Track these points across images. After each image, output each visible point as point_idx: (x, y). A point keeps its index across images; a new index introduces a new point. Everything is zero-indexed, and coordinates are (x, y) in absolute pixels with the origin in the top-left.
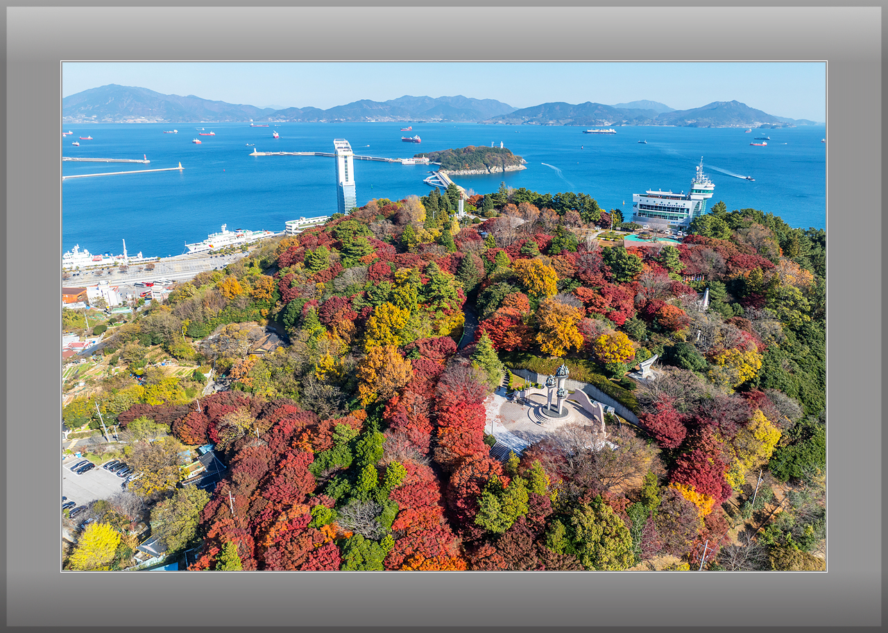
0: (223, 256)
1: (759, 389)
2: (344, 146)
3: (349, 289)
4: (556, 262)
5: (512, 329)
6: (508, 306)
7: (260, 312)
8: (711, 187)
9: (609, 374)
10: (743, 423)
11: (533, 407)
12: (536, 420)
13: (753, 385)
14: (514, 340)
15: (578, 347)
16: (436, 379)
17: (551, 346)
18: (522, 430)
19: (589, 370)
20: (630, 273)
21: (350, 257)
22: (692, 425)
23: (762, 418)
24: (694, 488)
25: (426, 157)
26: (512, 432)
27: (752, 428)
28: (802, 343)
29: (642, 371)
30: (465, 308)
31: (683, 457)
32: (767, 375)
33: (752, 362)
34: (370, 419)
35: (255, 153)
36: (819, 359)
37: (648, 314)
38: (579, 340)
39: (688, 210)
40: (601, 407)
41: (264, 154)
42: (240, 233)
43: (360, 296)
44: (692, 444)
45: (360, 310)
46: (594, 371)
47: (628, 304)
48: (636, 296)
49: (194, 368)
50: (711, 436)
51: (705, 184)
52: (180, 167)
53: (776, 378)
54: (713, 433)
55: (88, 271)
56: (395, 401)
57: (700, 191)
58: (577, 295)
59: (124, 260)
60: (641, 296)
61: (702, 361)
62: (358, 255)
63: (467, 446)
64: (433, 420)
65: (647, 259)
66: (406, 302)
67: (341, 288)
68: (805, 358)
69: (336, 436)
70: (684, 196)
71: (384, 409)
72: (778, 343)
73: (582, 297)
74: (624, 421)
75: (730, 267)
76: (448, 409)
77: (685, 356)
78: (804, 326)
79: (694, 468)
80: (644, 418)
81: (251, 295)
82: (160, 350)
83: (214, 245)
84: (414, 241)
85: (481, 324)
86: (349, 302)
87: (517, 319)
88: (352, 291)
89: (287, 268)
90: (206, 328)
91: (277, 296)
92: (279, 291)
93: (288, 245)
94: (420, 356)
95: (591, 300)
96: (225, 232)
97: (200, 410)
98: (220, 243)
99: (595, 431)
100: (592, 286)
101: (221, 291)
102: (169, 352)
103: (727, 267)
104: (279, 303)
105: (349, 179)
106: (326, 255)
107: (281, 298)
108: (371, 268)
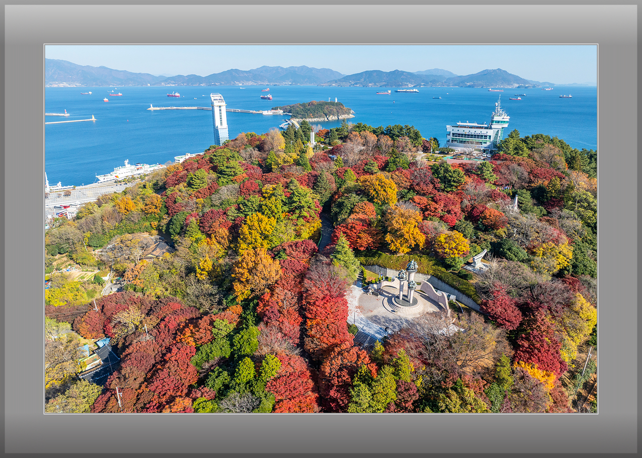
0: (126, 184)
1: (572, 275)
2: (218, 98)
3: (224, 203)
4: (394, 176)
5: (364, 232)
6: (358, 213)
7: (151, 224)
8: (507, 118)
9: (448, 267)
10: (569, 304)
11: (387, 296)
12: (390, 309)
13: (566, 272)
14: (366, 240)
15: (421, 245)
16: (302, 276)
17: (398, 245)
18: (380, 316)
19: (431, 263)
20: (455, 184)
21: (224, 178)
22: (525, 309)
23: (583, 300)
24: (536, 366)
25: (280, 109)
26: (370, 318)
27: (577, 309)
29: (475, 263)
30: (321, 215)
31: (522, 337)
32: (578, 263)
33: (565, 253)
34: (245, 313)
35: (152, 108)
37: (472, 216)
38: (422, 239)
39: (490, 137)
40: (445, 295)
41: (158, 109)
42: (139, 166)
43: (233, 208)
44: (529, 325)
45: (234, 220)
46: (435, 264)
47: (457, 209)
48: (462, 202)
49: (95, 273)
50: (544, 318)
51: (503, 116)
52: (93, 119)
53: (585, 266)
54: (546, 316)
56: (267, 297)
57: (498, 122)
58: (415, 202)
60: (466, 202)
61: (524, 254)
62: (231, 175)
63: (334, 337)
64: (302, 313)
65: (468, 172)
66: (272, 212)
67: (217, 203)
69: (215, 331)
70: (486, 126)
71: (257, 304)
72: (580, 237)
73: (419, 204)
74: (463, 306)
75: (532, 178)
76: (314, 303)
77: (509, 249)
79: (535, 348)
80: (485, 304)
81: (142, 210)
82: (65, 258)
83: (119, 176)
84: (277, 164)
85: (337, 228)
86: (225, 213)
87: (366, 223)
88: (227, 205)
89: (172, 188)
90: (104, 239)
91: (165, 210)
92: (166, 206)
93: (173, 170)
94: (287, 257)
95: (426, 206)
96: (128, 166)
97: (97, 309)
98: (124, 174)
99: (443, 316)
100: (425, 195)
101: (117, 208)
102: (73, 260)
103: (530, 179)
104: (166, 217)
105: (223, 123)
106: (204, 177)
107: (167, 212)
108: (242, 185)
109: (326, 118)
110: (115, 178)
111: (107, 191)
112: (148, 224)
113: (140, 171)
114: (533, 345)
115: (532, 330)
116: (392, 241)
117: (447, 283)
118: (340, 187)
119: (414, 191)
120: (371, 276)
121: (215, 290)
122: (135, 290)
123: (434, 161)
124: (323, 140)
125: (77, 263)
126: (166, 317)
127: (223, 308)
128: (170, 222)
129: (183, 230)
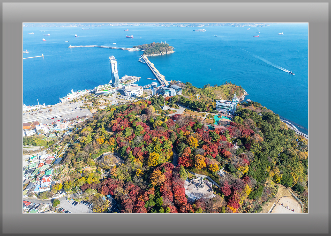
0: (74, 103)
1: (248, 176)
4: (197, 136)
5: (188, 161)
6: (186, 152)
9: (213, 174)
10: (243, 188)
11: (195, 184)
12: (196, 189)
13: (246, 174)
14: (188, 164)
16: (171, 179)
18: (194, 192)
19: (208, 172)
20: (216, 139)
21: (136, 131)
22: (232, 189)
23: (248, 186)
24: (232, 206)
25: (137, 47)
26: (191, 193)
27: (245, 190)
28: (259, 160)
29: (220, 172)
30: (173, 150)
31: (230, 198)
33: (246, 169)
34: (156, 191)
35: (71, 47)
36: (262, 164)
37: (222, 154)
38: (205, 166)
40: (211, 183)
41: (74, 47)
42: (78, 92)
43: (143, 147)
44: (232, 195)
45: (144, 152)
46: (209, 173)
47: (217, 151)
48: (218, 147)
49: (96, 168)
50: (236, 193)
51: (237, 100)
52: (43, 56)
53: (251, 173)
55: (27, 113)
56: (162, 187)
58: (203, 148)
59: (39, 107)
60: (220, 148)
61: (235, 169)
62: (139, 131)
63: (182, 200)
64: (173, 192)
65: (221, 134)
67: (137, 143)
68: (259, 164)
69: (150, 197)
71: (160, 189)
72: (253, 161)
73: (205, 148)
74: (216, 187)
77: (231, 167)
78: (259, 154)
79: (232, 202)
80: (222, 189)
81: (108, 144)
82: (83, 162)
83: (70, 98)
84: (155, 125)
85: (179, 158)
86: (140, 149)
87: (189, 158)
88: (140, 145)
89: (117, 134)
90: (97, 155)
91: (116, 144)
92: (116, 142)
93: (114, 122)
94: (166, 171)
95: (207, 149)
96: (73, 92)
97: (105, 186)
98: (72, 97)
99: (210, 191)
100: (207, 144)
101: (98, 143)
102: (87, 164)
103: (242, 134)
104: (118, 147)
105: (116, 71)
106: (130, 131)
107: (118, 145)
108: (144, 137)
109: (161, 54)
110: (69, 99)
111: (67, 107)
112: (111, 149)
113: (79, 95)
114: (232, 201)
116: (197, 166)
117: (212, 179)
118: (178, 137)
119: (203, 141)
120: (190, 175)
121: (145, 182)
122: (115, 178)
123: (211, 119)
124: (168, 102)
125: (89, 165)
126: (131, 190)
127: (148, 188)
128: (120, 150)
129: (126, 154)
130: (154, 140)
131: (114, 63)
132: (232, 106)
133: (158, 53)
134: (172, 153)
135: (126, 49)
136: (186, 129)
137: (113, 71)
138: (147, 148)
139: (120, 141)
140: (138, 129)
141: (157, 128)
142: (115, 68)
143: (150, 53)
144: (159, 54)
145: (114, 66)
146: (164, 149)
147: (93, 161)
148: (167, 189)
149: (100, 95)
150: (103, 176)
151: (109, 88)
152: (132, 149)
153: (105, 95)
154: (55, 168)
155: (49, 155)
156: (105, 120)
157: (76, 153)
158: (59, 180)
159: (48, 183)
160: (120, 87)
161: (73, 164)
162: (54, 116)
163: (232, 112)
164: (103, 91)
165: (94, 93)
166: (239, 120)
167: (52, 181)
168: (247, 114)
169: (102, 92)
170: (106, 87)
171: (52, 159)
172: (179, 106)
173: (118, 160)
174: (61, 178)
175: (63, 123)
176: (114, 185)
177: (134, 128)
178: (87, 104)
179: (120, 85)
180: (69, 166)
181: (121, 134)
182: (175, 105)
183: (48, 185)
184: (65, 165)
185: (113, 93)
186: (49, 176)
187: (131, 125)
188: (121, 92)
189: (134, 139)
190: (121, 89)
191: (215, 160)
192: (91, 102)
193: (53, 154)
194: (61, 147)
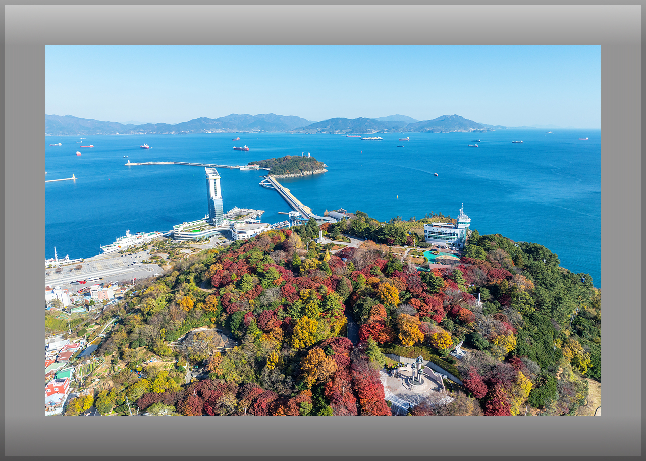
1: (517, 356)
2: (213, 172)
3: (272, 304)
4: (396, 282)
5: (383, 331)
6: (375, 314)
7: (210, 319)
8: (469, 220)
9: (440, 355)
10: (514, 380)
11: (404, 378)
12: (408, 388)
13: (513, 354)
14: (385, 337)
15: (422, 340)
16: (350, 367)
17: (407, 341)
18: (403, 393)
19: (429, 353)
20: (437, 287)
21: (265, 281)
22: (490, 384)
23: (523, 376)
25: (257, 164)
26: (397, 395)
27: (519, 382)
28: (533, 325)
29: (456, 351)
31: (488, 403)
32: (520, 348)
33: (511, 342)
34: (316, 396)
35: (129, 164)
36: (543, 334)
37: (452, 314)
38: (422, 337)
39: (457, 234)
41: (135, 164)
42: (139, 235)
43: (281, 309)
44: (492, 394)
45: (283, 319)
46: (432, 353)
47: (442, 310)
48: (444, 302)
49: (174, 362)
50: (500, 389)
51: (466, 219)
52: (74, 177)
53: (524, 350)
54: (501, 388)
56: (331, 384)
57: (463, 223)
58: (412, 304)
59: (56, 262)
60: (447, 303)
61: (486, 343)
62: (271, 279)
63: (380, 410)
64: (356, 394)
65: (445, 277)
67: (266, 303)
68: (535, 333)
69: (302, 410)
70: (454, 226)
71: (324, 389)
72: (522, 327)
73: (415, 305)
74: (452, 382)
75: (489, 278)
76: (364, 388)
77: (477, 340)
78: (532, 314)
79: (496, 410)
80: (466, 382)
81: (202, 308)
82: (145, 351)
83: (122, 246)
84: (304, 267)
85: (362, 327)
86: (275, 313)
87: (382, 323)
88: (275, 306)
89: (223, 289)
90: (177, 334)
91: (221, 308)
92: (221, 305)
93: (215, 268)
94: (334, 353)
95: (420, 307)
96: (129, 235)
97: (195, 395)
98: (126, 244)
99: (441, 391)
100: (418, 297)
101: (181, 307)
102: (155, 353)
103: (488, 278)
104: (224, 314)
105: (217, 195)
106: (250, 280)
107: (224, 310)
108: (282, 289)
109: (302, 174)
110: (119, 248)
111: (114, 262)
112: (208, 319)
113: (140, 240)
114: (495, 408)
115: (494, 398)
116: (403, 339)
117: (441, 366)
118: (355, 288)
119: (410, 293)
120: (390, 362)
121: (289, 379)
122: (217, 377)
123: (418, 257)
124: (326, 233)
125: (158, 355)
126: (257, 399)
127: (297, 392)
128: (229, 319)
129: (243, 327)
130: (305, 295)
131: (215, 180)
132: (457, 231)
133: (296, 172)
134: (344, 320)
135: (235, 167)
136: (371, 273)
137: (212, 195)
138: (289, 309)
139: (230, 301)
140: (269, 275)
141: (309, 272)
142: (215, 188)
143: (281, 173)
144: (298, 175)
145: (215, 185)
146: (326, 311)
147: (168, 345)
148: (340, 389)
149: (183, 240)
150: (189, 375)
151: (203, 226)
152: (256, 314)
153: (194, 241)
154: (80, 365)
155: (68, 342)
156: (196, 269)
157: (130, 332)
158: (86, 390)
159: (61, 395)
160: (225, 224)
161: (121, 355)
162: (87, 278)
163: (459, 245)
164: (191, 232)
165: (172, 236)
166: (478, 253)
167: (69, 393)
168: (492, 243)
169: (187, 235)
170: (197, 225)
171: (74, 350)
172: (350, 239)
173: (223, 342)
174: (91, 386)
175: (104, 289)
176: (217, 393)
177: (261, 275)
178: (156, 256)
179: (224, 221)
180: (112, 359)
181: (231, 287)
182: (341, 236)
183: (60, 401)
184: (104, 358)
185: (210, 237)
186: (63, 380)
187: (252, 271)
188: (227, 234)
189: (259, 296)
190: (228, 228)
191: (440, 327)
192: (165, 252)
193: (77, 341)
194: (97, 327)
